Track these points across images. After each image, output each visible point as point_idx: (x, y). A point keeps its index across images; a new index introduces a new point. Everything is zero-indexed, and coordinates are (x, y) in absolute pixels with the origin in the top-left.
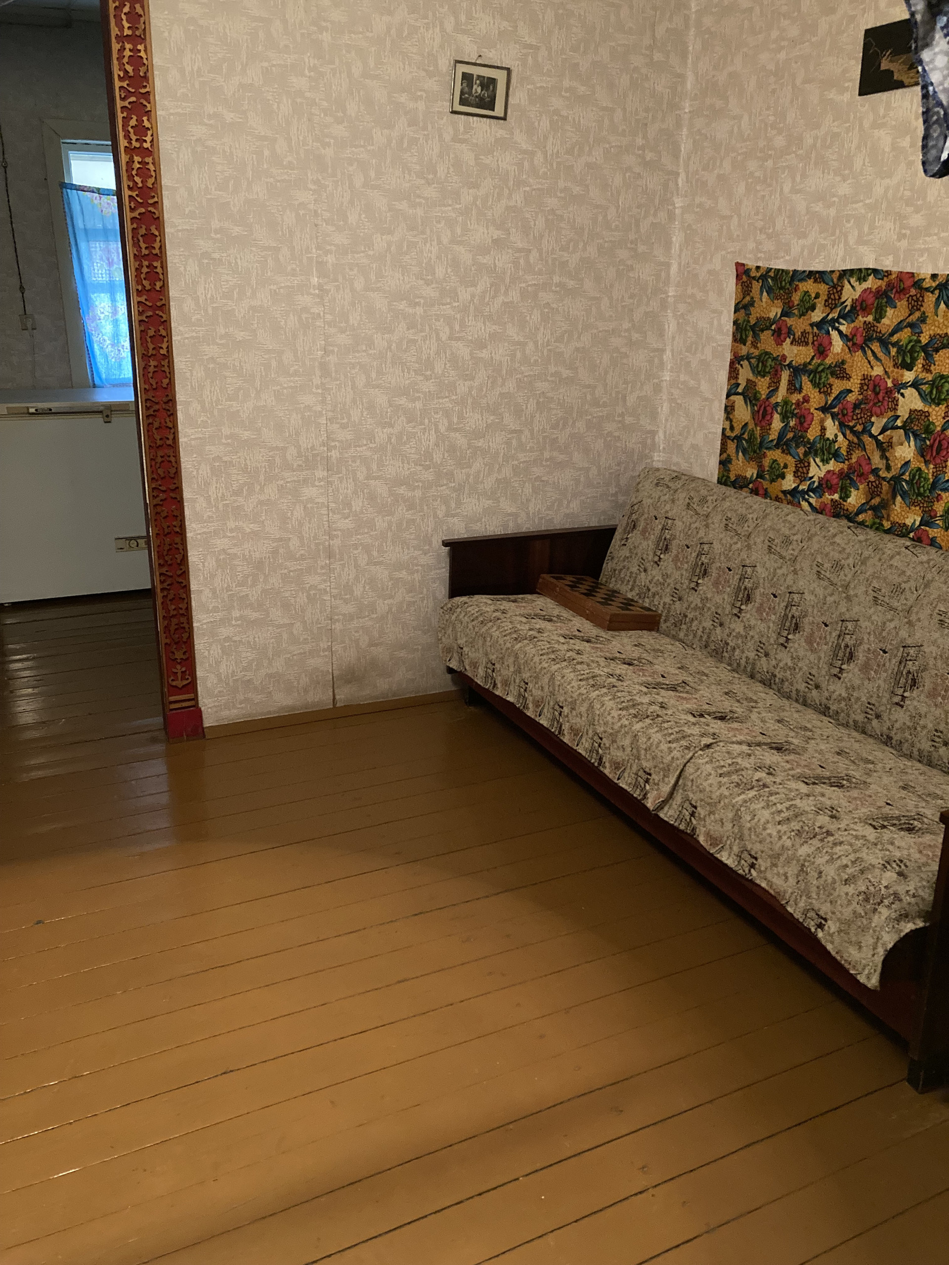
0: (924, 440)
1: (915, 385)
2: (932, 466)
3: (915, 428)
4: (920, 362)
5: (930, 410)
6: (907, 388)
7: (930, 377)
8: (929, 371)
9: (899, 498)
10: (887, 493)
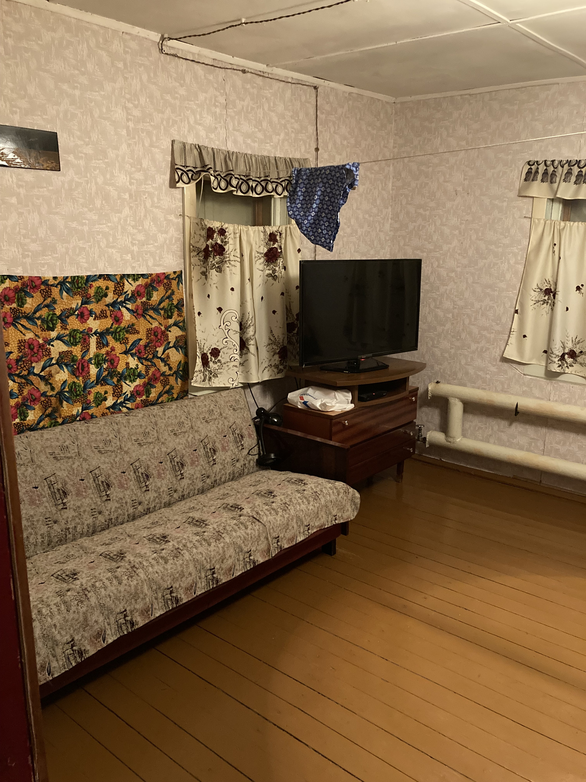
0: (73, 366)
1: (59, 338)
2: (81, 378)
3: (66, 361)
4: (59, 325)
5: (72, 349)
6: (54, 341)
7: (67, 332)
8: (66, 329)
9: (65, 403)
10: (56, 403)
